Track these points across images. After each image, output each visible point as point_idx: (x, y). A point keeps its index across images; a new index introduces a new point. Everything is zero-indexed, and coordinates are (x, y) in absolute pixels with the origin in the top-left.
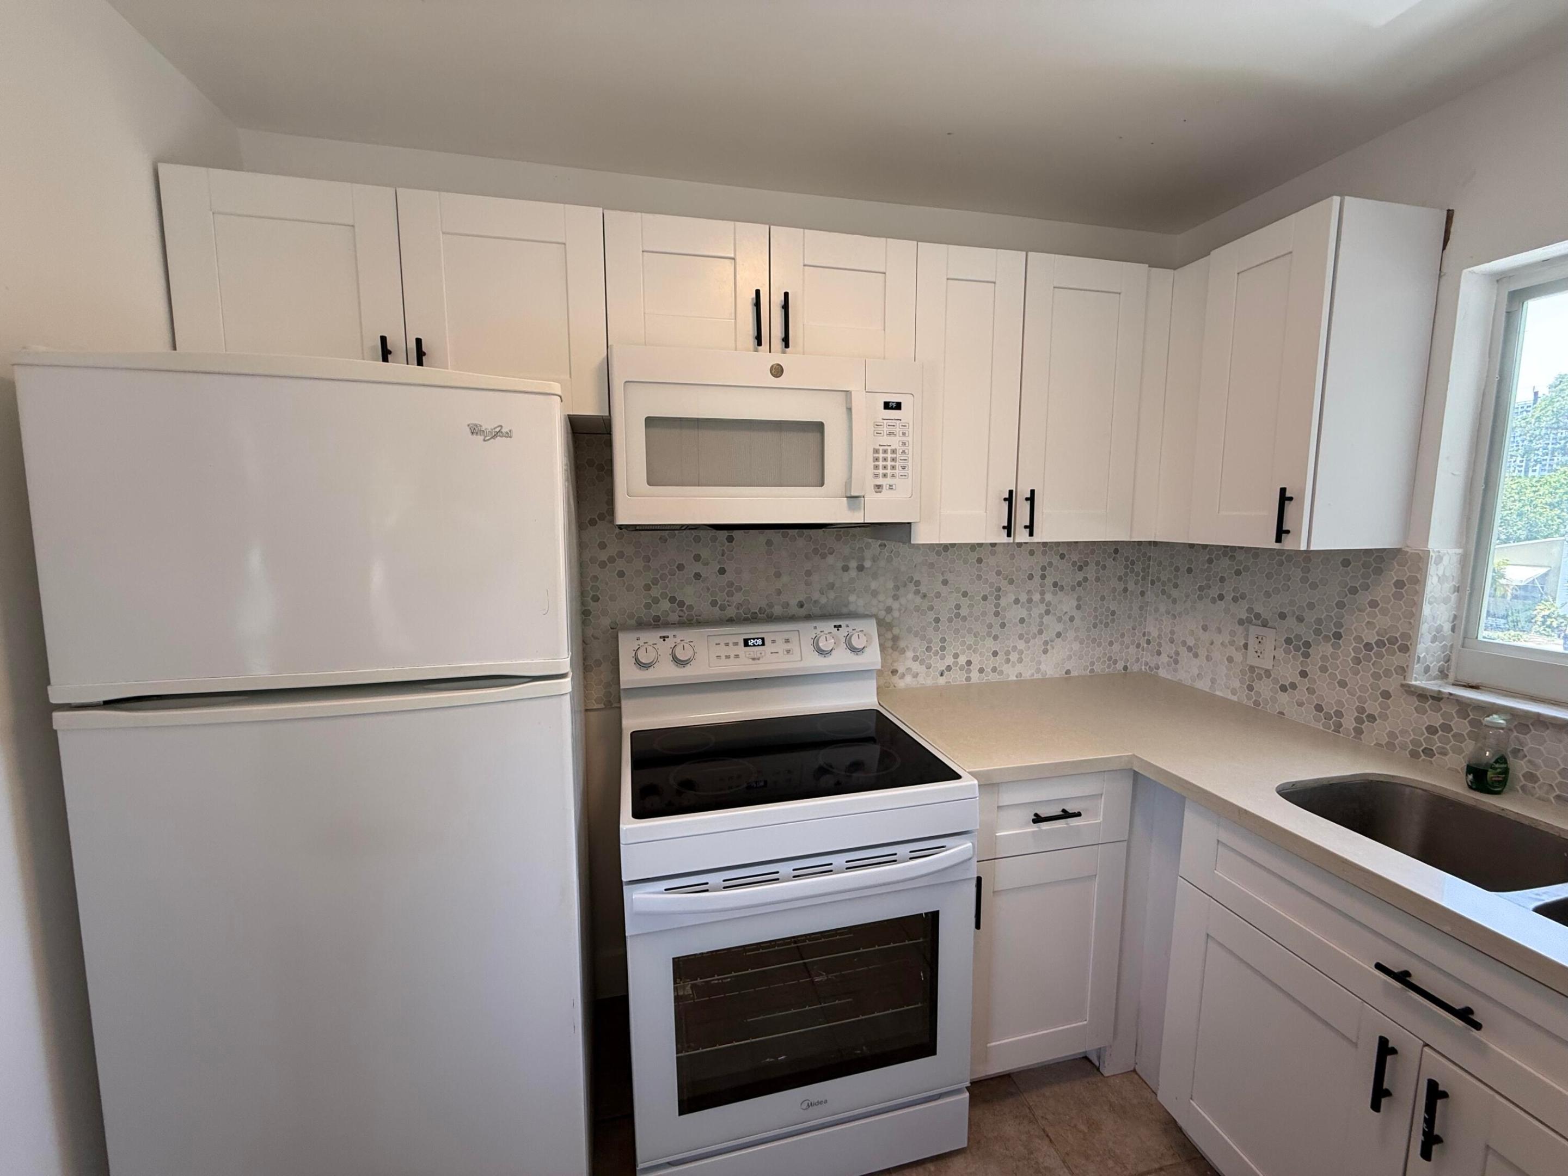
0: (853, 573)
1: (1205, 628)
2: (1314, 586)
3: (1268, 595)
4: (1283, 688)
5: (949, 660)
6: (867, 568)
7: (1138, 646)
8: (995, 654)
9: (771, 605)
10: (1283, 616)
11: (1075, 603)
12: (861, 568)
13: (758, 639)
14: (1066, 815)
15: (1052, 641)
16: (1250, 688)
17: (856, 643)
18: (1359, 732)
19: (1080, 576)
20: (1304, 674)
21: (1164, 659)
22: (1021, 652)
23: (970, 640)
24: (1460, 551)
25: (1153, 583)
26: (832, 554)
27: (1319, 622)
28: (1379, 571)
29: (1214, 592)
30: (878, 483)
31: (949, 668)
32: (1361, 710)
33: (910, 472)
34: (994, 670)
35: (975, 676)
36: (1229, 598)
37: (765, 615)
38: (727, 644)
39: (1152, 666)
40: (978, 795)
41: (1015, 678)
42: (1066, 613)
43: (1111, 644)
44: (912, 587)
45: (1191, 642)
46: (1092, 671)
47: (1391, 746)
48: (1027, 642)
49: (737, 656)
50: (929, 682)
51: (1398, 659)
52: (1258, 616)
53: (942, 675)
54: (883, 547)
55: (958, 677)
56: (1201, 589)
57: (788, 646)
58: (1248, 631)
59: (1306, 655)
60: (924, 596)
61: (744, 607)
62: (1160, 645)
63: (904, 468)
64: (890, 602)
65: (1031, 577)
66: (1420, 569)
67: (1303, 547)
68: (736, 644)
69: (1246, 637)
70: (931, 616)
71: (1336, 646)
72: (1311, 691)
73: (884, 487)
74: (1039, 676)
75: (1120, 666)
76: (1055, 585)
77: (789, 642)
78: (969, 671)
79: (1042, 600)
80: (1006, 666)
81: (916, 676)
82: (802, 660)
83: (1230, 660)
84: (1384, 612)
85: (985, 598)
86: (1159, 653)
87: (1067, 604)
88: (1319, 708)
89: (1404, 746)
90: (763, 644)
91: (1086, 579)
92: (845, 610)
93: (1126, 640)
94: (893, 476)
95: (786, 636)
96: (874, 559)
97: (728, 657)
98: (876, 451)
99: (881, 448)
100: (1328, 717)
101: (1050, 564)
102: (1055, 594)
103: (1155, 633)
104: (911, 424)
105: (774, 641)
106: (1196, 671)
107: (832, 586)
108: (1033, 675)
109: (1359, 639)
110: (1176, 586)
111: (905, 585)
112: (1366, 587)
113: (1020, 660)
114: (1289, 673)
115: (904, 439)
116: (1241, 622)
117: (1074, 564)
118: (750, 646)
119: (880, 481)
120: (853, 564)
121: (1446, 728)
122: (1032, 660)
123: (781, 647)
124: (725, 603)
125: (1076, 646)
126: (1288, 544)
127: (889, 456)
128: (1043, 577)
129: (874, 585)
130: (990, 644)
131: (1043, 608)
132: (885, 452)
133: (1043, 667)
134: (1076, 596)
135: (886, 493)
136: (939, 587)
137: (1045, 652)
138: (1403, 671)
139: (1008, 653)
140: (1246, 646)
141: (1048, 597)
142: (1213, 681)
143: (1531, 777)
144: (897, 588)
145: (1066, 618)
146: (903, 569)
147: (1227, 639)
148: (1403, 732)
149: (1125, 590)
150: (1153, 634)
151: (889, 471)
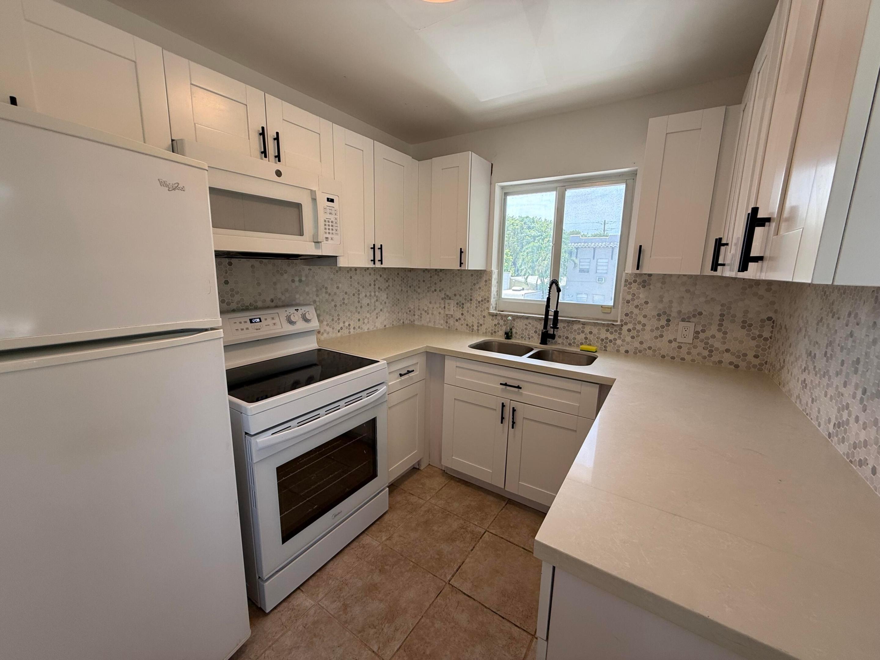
0: (297, 283)
1: (430, 303)
2: (464, 284)
3: (450, 288)
4: (457, 320)
5: (341, 325)
6: (304, 281)
7: (407, 313)
8: (359, 320)
9: (256, 302)
10: (455, 295)
11: (386, 296)
12: (300, 281)
13: (257, 318)
14: (409, 372)
15: (379, 313)
16: (447, 322)
17: (308, 316)
18: (478, 330)
19: (387, 284)
20: (462, 314)
21: (416, 317)
22: (368, 319)
23: (349, 314)
24: (497, 271)
25: (410, 287)
26: (286, 273)
27: (466, 296)
28: (481, 278)
29: (433, 289)
30: (327, 237)
31: (342, 328)
32: (478, 323)
33: (339, 232)
34: (359, 327)
35: (352, 330)
36: (438, 290)
37: (253, 307)
38: (241, 323)
39: (412, 320)
40: (387, 366)
41: (367, 331)
42: (383, 300)
43: (398, 313)
44: (324, 290)
45: (426, 309)
46: (393, 325)
47: (486, 332)
48: (370, 314)
49: (247, 329)
50: (334, 335)
51: (487, 305)
52: (448, 296)
53: (339, 332)
54: (310, 270)
55: (345, 332)
56: (428, 288)
57: (274, 321)
58: (445, 302)
59: (463, 308)
60: (330, 294)
61: (241, 303)
62: (414, 312)
63: (336, 230)
64: (315, 298)
65: (370, 285)
66: (490, 276)
67: (467, 269)
68: (246, 322)
69: (445, 304)
70: (333, 304)
71: (471, 303)
72: (465, 320)
73: (329, 238)
74: (375, 329)
75: (401, 322)
76: (379, 288)
77: (274, 319)
78: (349, 329)
79: (375, 295)
80: (363, 325)
81: (328, 333)
82: (282, 328)
83: (440, 313)
84: (483, 290)
85: (354, 295)
86: (414, 315)
87: (383, 296)
88: (467, 325)
89: (489, 332)
90: (261, 321)
91: (389, 286)
92: (294, 303)
93: (403, 311)
94: (332, 234)
95: (272, 316)
96: (307, 276)
97: (242, 329)
98: (325, 221)
99: (327, 220)
100: (470, 327)
101: (377, 279)
102: (379, 292)
103: (412, 308)
104: (338, 210)
105: (266, 319)
106: (428, 320)
107: (287, 290)
108: (373, 328)
109: (477, 300)
110: (419, 288)
111: (321, 289)
112: (478, 283)
113: (368, 322)
114: (458, 315)
115: (336, 217)
116: (442, 299)
117: (385, 279)
118: (254, 323)
119: (327, 235)
120: (297, 279)
121: (499, 324)
122: (373, 322)
123: (270, 322)
124: (230, 300)
125: (387, 315)
126: (463, 268)
127: (330, 224)
128: (375, 285)
129: (307, 289)
130: (357, 316)
131: (375, 298)
132: (329, 222)
133: (376, 324)
134: (386, 293)
135: (330, 241)
136: (335, 290)
137: (377, 318)
138: (488, 308)
139: (364, 320)
140: (445, 307)
141: (377, 293)
142: (435, 322)
143: (516, 333)
144: (317, 291)
145: (383, 303)
146: (320, 281)
147: (438, 305)
148: (489, 327)
149: (402, 290)
150: (411, 308)
151: (331, 231)
